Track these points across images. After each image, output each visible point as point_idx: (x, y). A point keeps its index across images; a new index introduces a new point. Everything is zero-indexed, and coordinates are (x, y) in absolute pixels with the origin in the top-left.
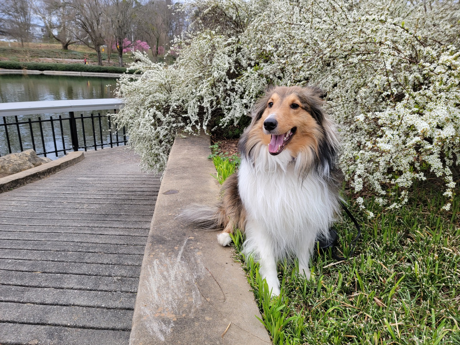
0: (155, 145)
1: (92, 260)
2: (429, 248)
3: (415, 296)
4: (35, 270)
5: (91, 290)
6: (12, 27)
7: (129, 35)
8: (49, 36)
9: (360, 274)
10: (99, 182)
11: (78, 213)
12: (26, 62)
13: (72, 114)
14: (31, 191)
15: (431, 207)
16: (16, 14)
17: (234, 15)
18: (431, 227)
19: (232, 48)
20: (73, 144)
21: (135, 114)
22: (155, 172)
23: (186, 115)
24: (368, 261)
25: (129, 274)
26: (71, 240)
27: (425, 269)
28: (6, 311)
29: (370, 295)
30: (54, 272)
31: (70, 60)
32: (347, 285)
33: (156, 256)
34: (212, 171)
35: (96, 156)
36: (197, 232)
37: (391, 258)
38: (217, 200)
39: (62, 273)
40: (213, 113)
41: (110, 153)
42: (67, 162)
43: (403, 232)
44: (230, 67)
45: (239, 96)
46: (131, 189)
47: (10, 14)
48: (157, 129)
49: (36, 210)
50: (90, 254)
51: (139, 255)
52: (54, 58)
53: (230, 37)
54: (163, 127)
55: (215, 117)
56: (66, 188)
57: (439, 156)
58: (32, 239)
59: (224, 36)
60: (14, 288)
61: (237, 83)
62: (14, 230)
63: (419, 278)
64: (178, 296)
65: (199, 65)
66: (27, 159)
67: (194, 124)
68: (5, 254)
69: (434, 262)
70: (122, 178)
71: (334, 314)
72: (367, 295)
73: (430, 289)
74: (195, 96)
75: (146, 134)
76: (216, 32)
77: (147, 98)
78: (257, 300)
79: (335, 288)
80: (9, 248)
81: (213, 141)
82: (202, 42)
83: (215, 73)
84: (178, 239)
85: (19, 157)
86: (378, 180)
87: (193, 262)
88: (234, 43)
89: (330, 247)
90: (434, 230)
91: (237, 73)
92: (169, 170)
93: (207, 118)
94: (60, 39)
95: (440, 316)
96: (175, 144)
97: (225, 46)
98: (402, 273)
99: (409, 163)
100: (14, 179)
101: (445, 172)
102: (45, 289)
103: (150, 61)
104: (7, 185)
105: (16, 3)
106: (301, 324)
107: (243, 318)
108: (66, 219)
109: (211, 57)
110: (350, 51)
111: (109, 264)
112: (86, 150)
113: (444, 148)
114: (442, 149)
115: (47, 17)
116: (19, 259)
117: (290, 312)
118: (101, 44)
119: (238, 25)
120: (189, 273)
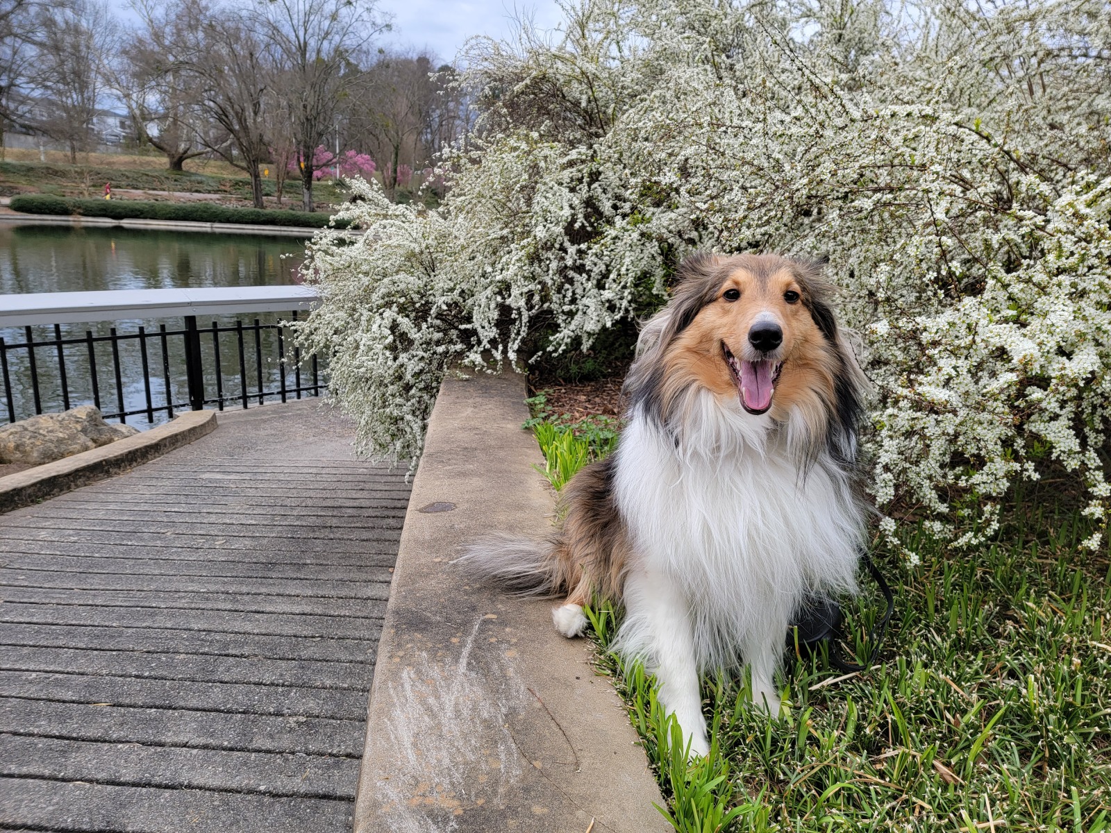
0: (393, 395)
1: (235, 674)
2: (1059, 644)
3: (1030, 757)
4: (94, 699)
5: (231, 749)
6: (49, 116)
7: (329, 137)
8: (139, 139)
9: (901, 705)
10: (252, 484)
11: (202, 559)
12: (82, 198)
13: (190, 320)
14: (86, 507)
15: (1059, 546)
16: (61, 86)
17: (584, 97)
18: (1062, 594)
19: (579, 171)
20: (191, 393)
21: (348, 323)
22: (391, 460)
23: (469, 326)
24: (915, 673)
25: (326, 711)
26: (183, 625)
27: (1052, 694)
28: (22, 800)
29: (925, 756)
30: (140, 703)
31: (187, 195)
32: (868, 731)
33: (407, 661)
34: (535, 457)
35: (246, 422)
36: (502, 602)
37: (970, 668)
38: (549, 526)
39: (162, 707)
40: (533, 321)
41: (280, 415)
42: (176, 435)
43: (996, 605)
44: (573, 215)
45: (595, 282)
46: (329, 503)
47: (47, 87)
48: (400, 359)
49: (99, 552)
50: (231, 659)
51: (351, 662)
52: (150, 189)
53: (574, 148)
54: (414, 353)
55: (536, 330)
56: (171, 499)
57: (1071, 424)
58: (89, 622)
59: (560, 145)
60: (41, 743)
61: (590, 252)
62: (44, 601)
63: (1039, 713)
64: (463, 755)
65: (500, 209)
66: (80, 429)
67: (488, 346)
68: (22, 658)
69: (1071, 677)
70: (308, 476)
71: (838, 802)
72: (918, 755)
73: (1066, 740)
74: (491, 282)
75: (372, 370)
76: (541, 135)
77: (375, 285)
78: (654, 766)
79: (840, 740)
80: (31, 643)
81: (533, 388)
82: (508, 157)
83: (537, 229)
84: (459, 618)
85: (60, 422)
86: (930, 478)
87: (498, 673)
88: (583, 162)
89: (826, 640)
90: (1067, 600)
91: (589, 229)
92: (430, 455)
93: (518, 334)
94: (165, 146)
95: (1091, 806)
96: (444, 394)
97: (564, 167)
98: (998, 702)
100: (45, 476)
101: (1086, 462)
102: (120, 746)
103: (386, 201)
104: (29, 491)
105: (63, 62)
106: (763, 825)
107: (624, 810)
108: (172, 573)
109: (529, 191)
110: (855, 183)
111: (277, 685)
112: (221, 409)
113: (1083, 406)
114: (1078, 407)
115: (135, 95)
116: (57, 672)
117: (733, 796)
118: (263, 161)
119: (591, 119)
120: (489, 702)
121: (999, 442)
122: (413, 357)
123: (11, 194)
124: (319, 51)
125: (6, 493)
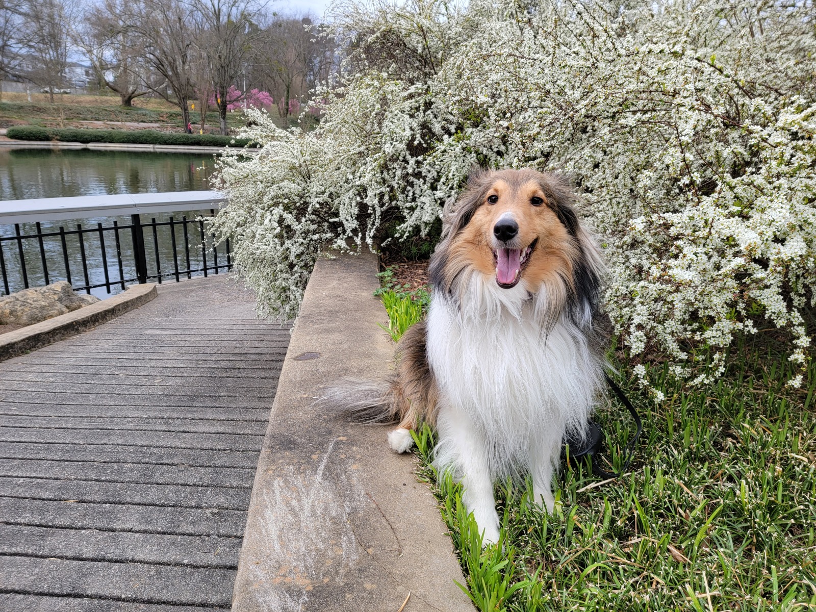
0: (281, 271)
1: (168, 478)
2: (766, 456)
3: (741, 542)
4: (65, 497)
5: (164, 533)
6: (33, 67)
7: (239, 80)
8: (99, 84)
9: (643, 504)
10: (182, 337)
11: (145, 393)
12: (59, 128)
13: (136, 218)
14: (62, 356)
15: (770, 381)
16: (41, 46)
17: (420, 45)
18: (771, 416)
19: (417, 102)
20: (138, 271)
21: (247, 219)
22: (282, 318)
23: (337, 220)
24: (657, 479)
25: (233, 504)
26: (130, 442)
27: (760, 494)
28: (12, 572)
29: (661, 542)
30: (98, 500)
31: (136, 124)
32: (619, 523)
33: (278, 473)
34: (381, 317)
35: (178, 292)
36: (351, 427)
37: (698, 474)
38: (388, 369)
39: (114, 503)
40: (384, 215)
41: (203, 286)
42: (127, 302)
43: (720, 426)
44: (413, 135)
45: (429, 185)
46: (238, 351)
47: (30, 47)
48: (286, 244)
49: (70, 389)
50: (164, 467)
51: (252, 468)
52: (108, 121)
53: (413, 84)
54: (296, 240)
55: (387, 221)
56: (123, 349)
57: (780, 290)
58: (62, 441)
59: (402, 82)
60: (26, 530)
61: (425, 162)
62: (30, 425)
63: (749, 510)
64: (315, 545)
65: (359, 131)
66: (57, 298)
67: (351, 234)
68: (13, 467)
69: (775, 481)
70: (223, 331)
71: (596, 577)
72: (656, 541)
73: (769, 529)
74: (352, 186)
75: (265, 252)
76: (388, 75)
77: (267, 189)
78: (458, 551)
79: (598, 530)
80: (20, 457)
81: (384, 265)
82: (366, 92)
83: (386, 146)
84: (318, 440)
85: (42, 294)
86: (672, 333)
87: (345, 482)
88: (420, 95)
89: (590, 454)
90: (774, 422)
91: (425, 145)
92: (304, 317)
93: (373, 224)
94: (118, 89)
95: (787, 580)
96: (317, 270)
97: (405, 99)
98: (718, 500)
99: (726, 303)
100: (32, 334)
101: (792, 319)
102: (83, 531)
103: (274, 126)
104: (20, 345)
105: (42, 28)
106: (538, 596)
107: (433, 585)
108: (123, 404)
109: (381, 118)
110: (621, 106)
111: (198, 486)
112: (160, 282)
113: (789, 277)
114: (785, 278)
115: (95, 51)
116: (38, 478)
117: (517, 573)
118: (190, 98)
119: (426, 62)
120: (337, 504)
121: (725, 306)
122: (295, 243)
123: (7, 126)
124: (229, 15)
125: (3, 347)
